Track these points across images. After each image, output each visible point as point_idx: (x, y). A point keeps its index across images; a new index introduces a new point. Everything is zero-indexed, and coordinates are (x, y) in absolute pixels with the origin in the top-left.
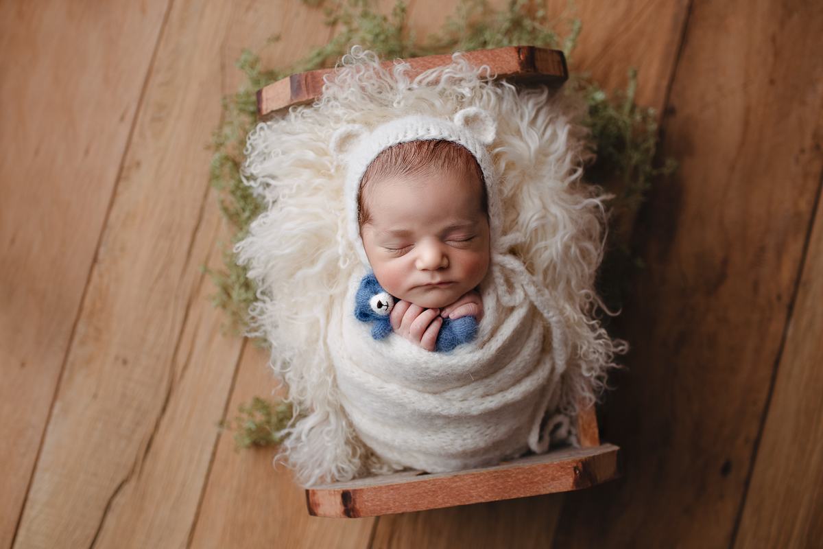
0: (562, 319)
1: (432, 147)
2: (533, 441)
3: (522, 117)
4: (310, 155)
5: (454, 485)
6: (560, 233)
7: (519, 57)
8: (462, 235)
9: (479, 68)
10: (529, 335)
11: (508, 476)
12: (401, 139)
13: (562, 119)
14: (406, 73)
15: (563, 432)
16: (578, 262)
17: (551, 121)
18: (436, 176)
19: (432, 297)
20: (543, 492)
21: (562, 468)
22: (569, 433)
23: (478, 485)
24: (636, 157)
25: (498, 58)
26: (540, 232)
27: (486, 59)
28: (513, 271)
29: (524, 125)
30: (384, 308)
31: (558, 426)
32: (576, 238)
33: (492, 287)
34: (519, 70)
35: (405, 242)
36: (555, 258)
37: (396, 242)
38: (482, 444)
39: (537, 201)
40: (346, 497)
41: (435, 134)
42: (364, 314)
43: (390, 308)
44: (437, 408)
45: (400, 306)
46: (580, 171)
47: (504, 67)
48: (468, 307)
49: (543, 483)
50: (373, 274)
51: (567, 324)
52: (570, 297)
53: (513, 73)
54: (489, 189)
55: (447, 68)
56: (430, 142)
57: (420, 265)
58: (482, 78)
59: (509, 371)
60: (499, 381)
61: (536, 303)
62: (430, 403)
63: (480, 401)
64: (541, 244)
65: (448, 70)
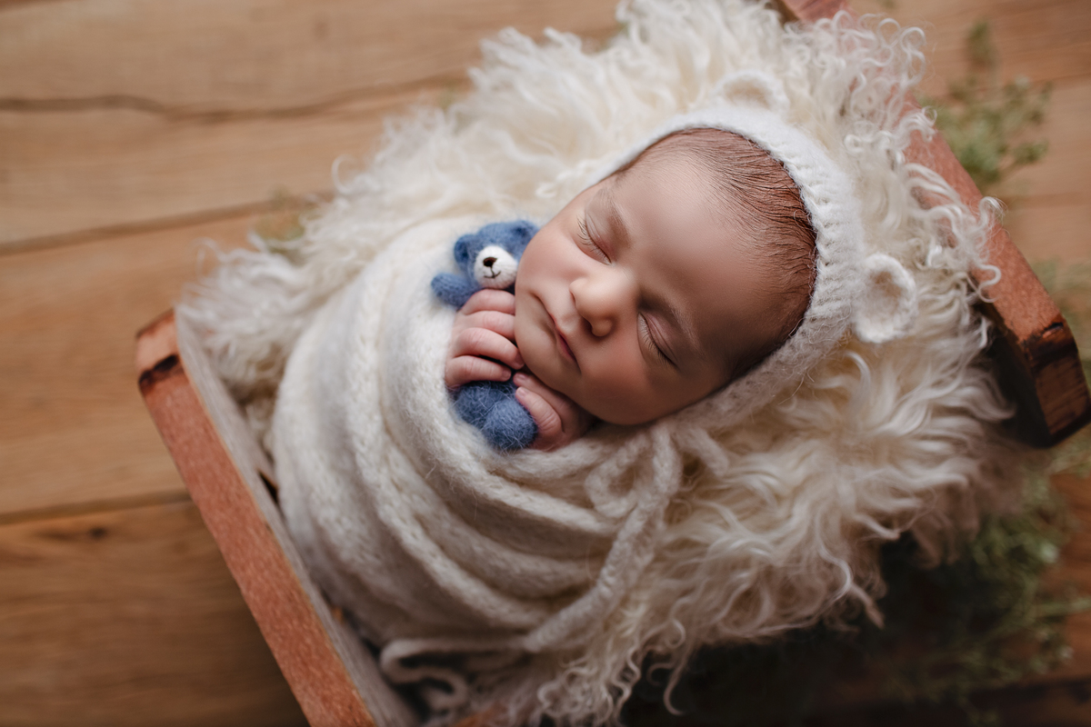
0: (612, 607)
1: (794, 214)
2: (398, 649)
3: (938, 384)
4: (702, 61)
5: (252, 531)
6: (764, 539)
7: (1046, 329)
8: (666, 337)
9: (991, 264)
10: (558, 558)
11: (300, 618)
12: (792, 163)
13: (971, 466)
14: (916, 135)
15: (439, 700)
16: (728, 596)
17: (958, 444)
18: (749, 238)
19: (536, 339)
20: (298, 690)
21: (350, 707)
22: (444, 712)
23: (266, 573)
24: (974, 658)
25: (1024, 293)
26: (748, 502)
27: (1011, 273)
28: (652, 473)
29: (926, 393)
30: (488, 271)
31: (447, 688)
32: (768, 573)
33: (607, 449)
34: (1021, 339)
35: (608, 247)
36: (711, 549)
37: (601, 228)
38: (345, 555)
39: (799, 474)
40: (170, 364)
41: (820, 213)
42: (464, 252)
43: (493, 282)
44: (363, 443)
45: (504, 298)
46: (891, 534)
47: (1013, 310)
48: (548, 414)
49: (312, 685)
50: (536, 232)
51: (609, 620)
52: (660, 612)
53: (1010, 331)
54: (773, 360)
55: (963, 211)
56: (802, 208)
57: (579, 285)
58: (974, 278)
59: (479, 545)
60: (453, 534)
61: (617, 545)
62: (366, 428)
63: (407, 514)
64: (729, 515)
65: (958, 210)
